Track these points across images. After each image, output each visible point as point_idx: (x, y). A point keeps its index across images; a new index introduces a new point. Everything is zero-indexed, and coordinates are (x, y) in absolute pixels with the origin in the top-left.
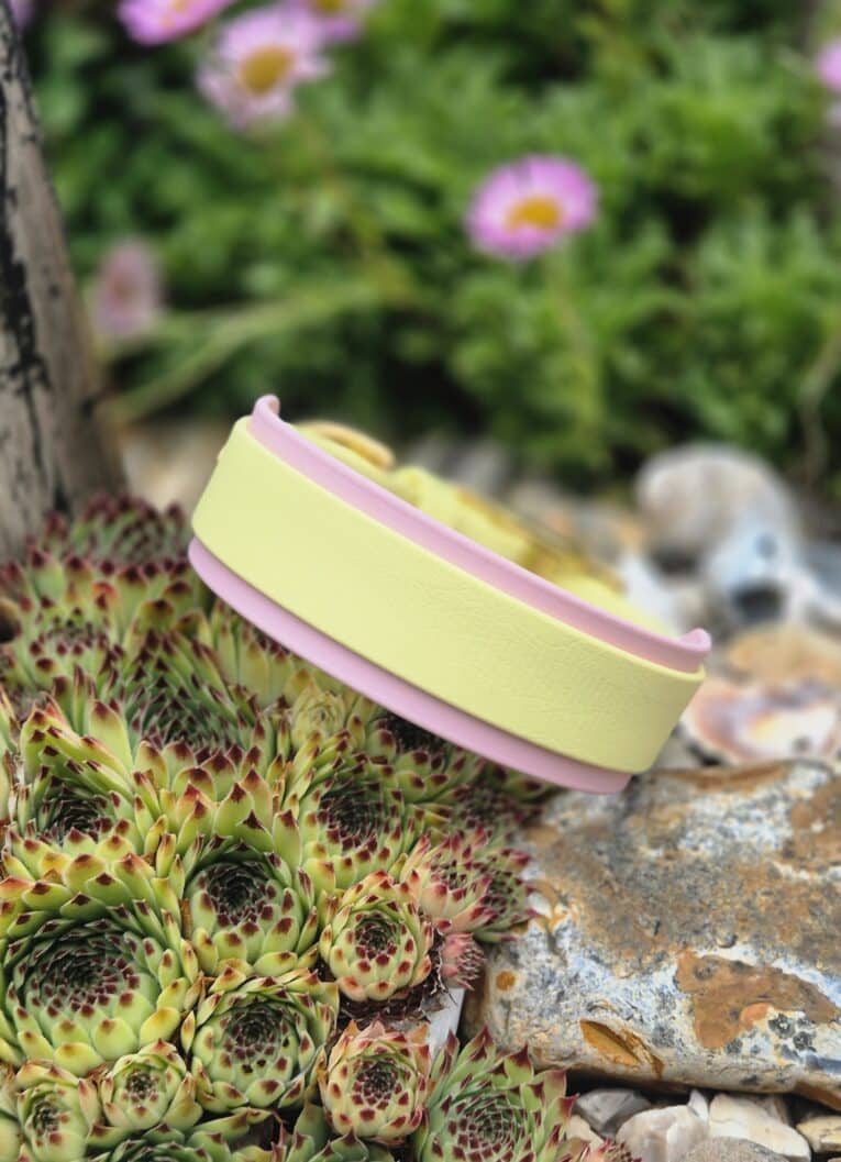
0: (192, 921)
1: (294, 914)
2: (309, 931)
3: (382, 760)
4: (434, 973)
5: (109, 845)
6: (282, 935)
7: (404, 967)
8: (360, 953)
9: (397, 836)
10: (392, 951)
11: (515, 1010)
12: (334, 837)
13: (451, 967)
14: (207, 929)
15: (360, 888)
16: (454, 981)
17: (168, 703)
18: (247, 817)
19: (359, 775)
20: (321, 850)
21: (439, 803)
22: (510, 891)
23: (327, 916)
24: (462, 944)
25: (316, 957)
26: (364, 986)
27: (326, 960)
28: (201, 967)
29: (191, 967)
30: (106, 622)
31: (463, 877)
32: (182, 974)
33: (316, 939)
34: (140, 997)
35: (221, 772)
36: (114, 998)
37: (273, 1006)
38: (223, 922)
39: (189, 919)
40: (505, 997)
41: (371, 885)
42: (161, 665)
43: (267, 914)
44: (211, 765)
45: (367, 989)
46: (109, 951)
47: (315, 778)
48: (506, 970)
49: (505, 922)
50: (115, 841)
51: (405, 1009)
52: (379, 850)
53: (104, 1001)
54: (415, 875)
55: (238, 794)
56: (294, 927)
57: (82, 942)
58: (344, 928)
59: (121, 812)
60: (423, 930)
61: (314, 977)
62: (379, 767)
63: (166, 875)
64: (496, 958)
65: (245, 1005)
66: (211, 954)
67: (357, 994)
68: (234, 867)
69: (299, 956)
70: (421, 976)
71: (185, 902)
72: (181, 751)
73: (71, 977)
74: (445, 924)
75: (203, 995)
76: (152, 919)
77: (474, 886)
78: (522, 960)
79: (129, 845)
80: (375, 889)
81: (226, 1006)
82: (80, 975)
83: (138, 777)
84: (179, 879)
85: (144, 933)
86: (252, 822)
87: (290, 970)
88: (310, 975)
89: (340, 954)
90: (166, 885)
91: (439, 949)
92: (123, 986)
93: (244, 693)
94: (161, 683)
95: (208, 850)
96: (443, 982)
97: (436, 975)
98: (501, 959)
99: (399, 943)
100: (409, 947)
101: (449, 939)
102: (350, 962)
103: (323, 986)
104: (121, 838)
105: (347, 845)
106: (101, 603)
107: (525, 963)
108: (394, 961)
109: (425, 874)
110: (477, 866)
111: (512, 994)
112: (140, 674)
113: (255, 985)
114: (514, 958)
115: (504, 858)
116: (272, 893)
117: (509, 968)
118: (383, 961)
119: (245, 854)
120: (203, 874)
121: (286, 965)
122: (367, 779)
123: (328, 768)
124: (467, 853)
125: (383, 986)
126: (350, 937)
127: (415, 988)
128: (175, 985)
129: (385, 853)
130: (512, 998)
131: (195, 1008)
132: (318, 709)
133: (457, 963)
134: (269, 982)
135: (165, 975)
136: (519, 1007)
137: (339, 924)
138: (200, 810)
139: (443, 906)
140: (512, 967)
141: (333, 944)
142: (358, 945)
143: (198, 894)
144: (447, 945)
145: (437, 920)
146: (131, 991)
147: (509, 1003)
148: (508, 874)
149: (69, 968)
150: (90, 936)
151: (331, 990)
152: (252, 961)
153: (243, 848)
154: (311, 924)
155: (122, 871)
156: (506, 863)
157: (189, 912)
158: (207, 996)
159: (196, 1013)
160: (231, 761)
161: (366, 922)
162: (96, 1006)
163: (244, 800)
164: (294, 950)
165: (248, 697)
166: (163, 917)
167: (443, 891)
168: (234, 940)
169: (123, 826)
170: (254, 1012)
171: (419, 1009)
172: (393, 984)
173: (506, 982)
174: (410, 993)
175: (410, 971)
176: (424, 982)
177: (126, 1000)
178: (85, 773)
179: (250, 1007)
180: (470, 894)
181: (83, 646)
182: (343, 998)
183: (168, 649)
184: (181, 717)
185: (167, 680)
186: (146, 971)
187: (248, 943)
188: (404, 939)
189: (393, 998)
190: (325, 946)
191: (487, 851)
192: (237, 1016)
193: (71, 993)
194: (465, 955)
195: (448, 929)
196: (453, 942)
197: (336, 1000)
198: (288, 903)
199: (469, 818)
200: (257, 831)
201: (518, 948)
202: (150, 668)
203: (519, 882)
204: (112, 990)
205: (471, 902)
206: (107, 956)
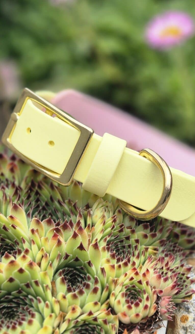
0: (56, 290)
1: (99, 286)
2: (105, 294)
3: (130, 227)
4: (157, 312)
5: (22, 259)
6: (94, 295)
7: (146, 307)
8: (127, 302)
9: (138, 257)
10: (141, 301)
11: (189, 330)
12: (113, 256)
13: (164, 310)
14: (63, 293)
15: (126, 275)
16: (165, 316)
17: (41, 208)
18: (79, 245)
19: (121, 233)
20: (108, 261)
21: (154, 246)
22: (184, 281)
23: (113, 287)
24: (168, 300)
25: (108, 305)
26: (129, 316)
27: (112, 306)
28: (61, 309)
29: (57, 308)
30: (14, 178)
31: (166, 273)
32: (53, 311)
33: (108, 297)
34: (36, 321)
35: (66, 230)
36: (25, 323)
37: (91, 326)
38: (69, 290)
39: (55, 290)
40: (184, 326)
41: (131, 274)
42: (37, 193)
43: (88, 286)
44: (62, 228)
45: (131, 317)
46: (21, 304)
47: (104, 234)
48: (184, 314)
49: (183, 294)
50: (24, 257)
51: (146, 327)
52: (131, 263)
53: (20, 324)
54: (148, 270)
55: (75, 236)
56: (99, 292)
57: (10, 301)
58: (120, 292)
59: (26, 246)
60: (152, 293)
61: (109, 312)
62: (129, 230)
63: (46, 270)
64: (179, 310)
65: (80, 325)
66: (66, 303)
67: (126, 320)
68: (72, 269)
69: (102, 304)
70: (153, 312)
71: (53, 282)
72: (49, 222)
73: (6, 316)
74: (161, 292)
75: (62, 321)
76: (40, 289)
77: (171, 277)
78: (191, 310)
79: (29, 258)
80: (133, 275)
81: (72, 324)
82: (9, 315)
83: (33, 231)
84: (51, 272)
85: (36, 295)
86: (81, 247)
87: (98, 311)
88: (106, 312)
89: (119, 302)
90: (46, 274)
91: (159, 302)
92: (29, 318)
93: (71, 202)
94: (38, 200)
95: (62, 260)
96: (160, 316)
97: (158, 313)
98: (182, 310)
99: (143, 298)
100: (147, 299)
101: (162, 298)
102: (123, 306)
103: (112, 316)
104: (26, 256)
105: (118, 260)
106: (12, 170)
107: (192, 311)
108: (141, 305)
109: (151, 271)
110: (171, 270)
111: (187, 324)
112: (29, 197)
113: (84, 317)
114: (187, 309)
115: (181, 268)
116: (89, 279)
117: (185, 314)
118: (137, 305)
119: (77, 263)
120: (61, 270)
121: (97, 307)
122: (124, 235)
123: (109, 230)
124: (167, 264)
125: (137, 315)
126: (123, 295)
127: (149, 318)
128: (51, 316)
129: (134, 264)
130: (188, 325)
131: (59, 326)
132: (103, 207)
133: (166, 308)
134: (91, 314)
135: (46, 312)
136: (191, 329)
137: (118, 291)
138: (59, 243)
139: (160, 284)
140: (187, 313)
141: (115, 299)
142: (126, 299)
143: (59, 279)
144: (162, 300)
145: (157, 290)
146: (32, 319)
147: (187, 328)
148: (183, 274)
149: (4, 312)
150: (14, 298)
151: (115, 319)
152: (82, 307)
153: (77, 259)
154: (106, 290)
155: (28, 268)
156: (182, 270)
157: (55, 286)
158: (64, 322)
159: (59, 329)
160: (70, 226)
161: (128, 289)
162: (17, 326)
163: (77, 238)
164: (99, 301)
165: (73, 204)
166: (45, 288)
167: (160, 277)
168: (75, 297)
169: (27, 251)
170: (83, 328)
171: (152, 327)
172: (141, 315)
173: (184, 319)
174: (148, 320)
175: (148, 309)
176: (153, 316)
177: (30, 322)
178: (11, 231)
179: (82, 326)
180: (170, 280)
181: (5, 187)
182: (120, 323)
183: (40, 187)
184: (46, 213)
185: (40, 199)
186: (38, 311)
187: (80, 299)
188: (145, 296)
189: (140, 322)
190: (112, 299)
191: (174, 265)
192: (77, 330)
193: (6, 322)
194: (169, 305)
195: (162, 294)
196: (164, 299)
197: (117, 323)
198: (96, 281)
199: (165, 253)
200: (83, 251)
201: (189, 305)
202: (33, 195)
203: (188, 278)
204: (23, 319)
205: (170, 283)
206: (21, 306)
